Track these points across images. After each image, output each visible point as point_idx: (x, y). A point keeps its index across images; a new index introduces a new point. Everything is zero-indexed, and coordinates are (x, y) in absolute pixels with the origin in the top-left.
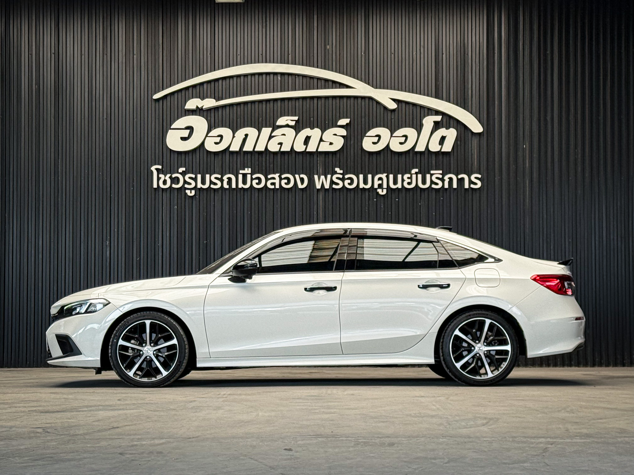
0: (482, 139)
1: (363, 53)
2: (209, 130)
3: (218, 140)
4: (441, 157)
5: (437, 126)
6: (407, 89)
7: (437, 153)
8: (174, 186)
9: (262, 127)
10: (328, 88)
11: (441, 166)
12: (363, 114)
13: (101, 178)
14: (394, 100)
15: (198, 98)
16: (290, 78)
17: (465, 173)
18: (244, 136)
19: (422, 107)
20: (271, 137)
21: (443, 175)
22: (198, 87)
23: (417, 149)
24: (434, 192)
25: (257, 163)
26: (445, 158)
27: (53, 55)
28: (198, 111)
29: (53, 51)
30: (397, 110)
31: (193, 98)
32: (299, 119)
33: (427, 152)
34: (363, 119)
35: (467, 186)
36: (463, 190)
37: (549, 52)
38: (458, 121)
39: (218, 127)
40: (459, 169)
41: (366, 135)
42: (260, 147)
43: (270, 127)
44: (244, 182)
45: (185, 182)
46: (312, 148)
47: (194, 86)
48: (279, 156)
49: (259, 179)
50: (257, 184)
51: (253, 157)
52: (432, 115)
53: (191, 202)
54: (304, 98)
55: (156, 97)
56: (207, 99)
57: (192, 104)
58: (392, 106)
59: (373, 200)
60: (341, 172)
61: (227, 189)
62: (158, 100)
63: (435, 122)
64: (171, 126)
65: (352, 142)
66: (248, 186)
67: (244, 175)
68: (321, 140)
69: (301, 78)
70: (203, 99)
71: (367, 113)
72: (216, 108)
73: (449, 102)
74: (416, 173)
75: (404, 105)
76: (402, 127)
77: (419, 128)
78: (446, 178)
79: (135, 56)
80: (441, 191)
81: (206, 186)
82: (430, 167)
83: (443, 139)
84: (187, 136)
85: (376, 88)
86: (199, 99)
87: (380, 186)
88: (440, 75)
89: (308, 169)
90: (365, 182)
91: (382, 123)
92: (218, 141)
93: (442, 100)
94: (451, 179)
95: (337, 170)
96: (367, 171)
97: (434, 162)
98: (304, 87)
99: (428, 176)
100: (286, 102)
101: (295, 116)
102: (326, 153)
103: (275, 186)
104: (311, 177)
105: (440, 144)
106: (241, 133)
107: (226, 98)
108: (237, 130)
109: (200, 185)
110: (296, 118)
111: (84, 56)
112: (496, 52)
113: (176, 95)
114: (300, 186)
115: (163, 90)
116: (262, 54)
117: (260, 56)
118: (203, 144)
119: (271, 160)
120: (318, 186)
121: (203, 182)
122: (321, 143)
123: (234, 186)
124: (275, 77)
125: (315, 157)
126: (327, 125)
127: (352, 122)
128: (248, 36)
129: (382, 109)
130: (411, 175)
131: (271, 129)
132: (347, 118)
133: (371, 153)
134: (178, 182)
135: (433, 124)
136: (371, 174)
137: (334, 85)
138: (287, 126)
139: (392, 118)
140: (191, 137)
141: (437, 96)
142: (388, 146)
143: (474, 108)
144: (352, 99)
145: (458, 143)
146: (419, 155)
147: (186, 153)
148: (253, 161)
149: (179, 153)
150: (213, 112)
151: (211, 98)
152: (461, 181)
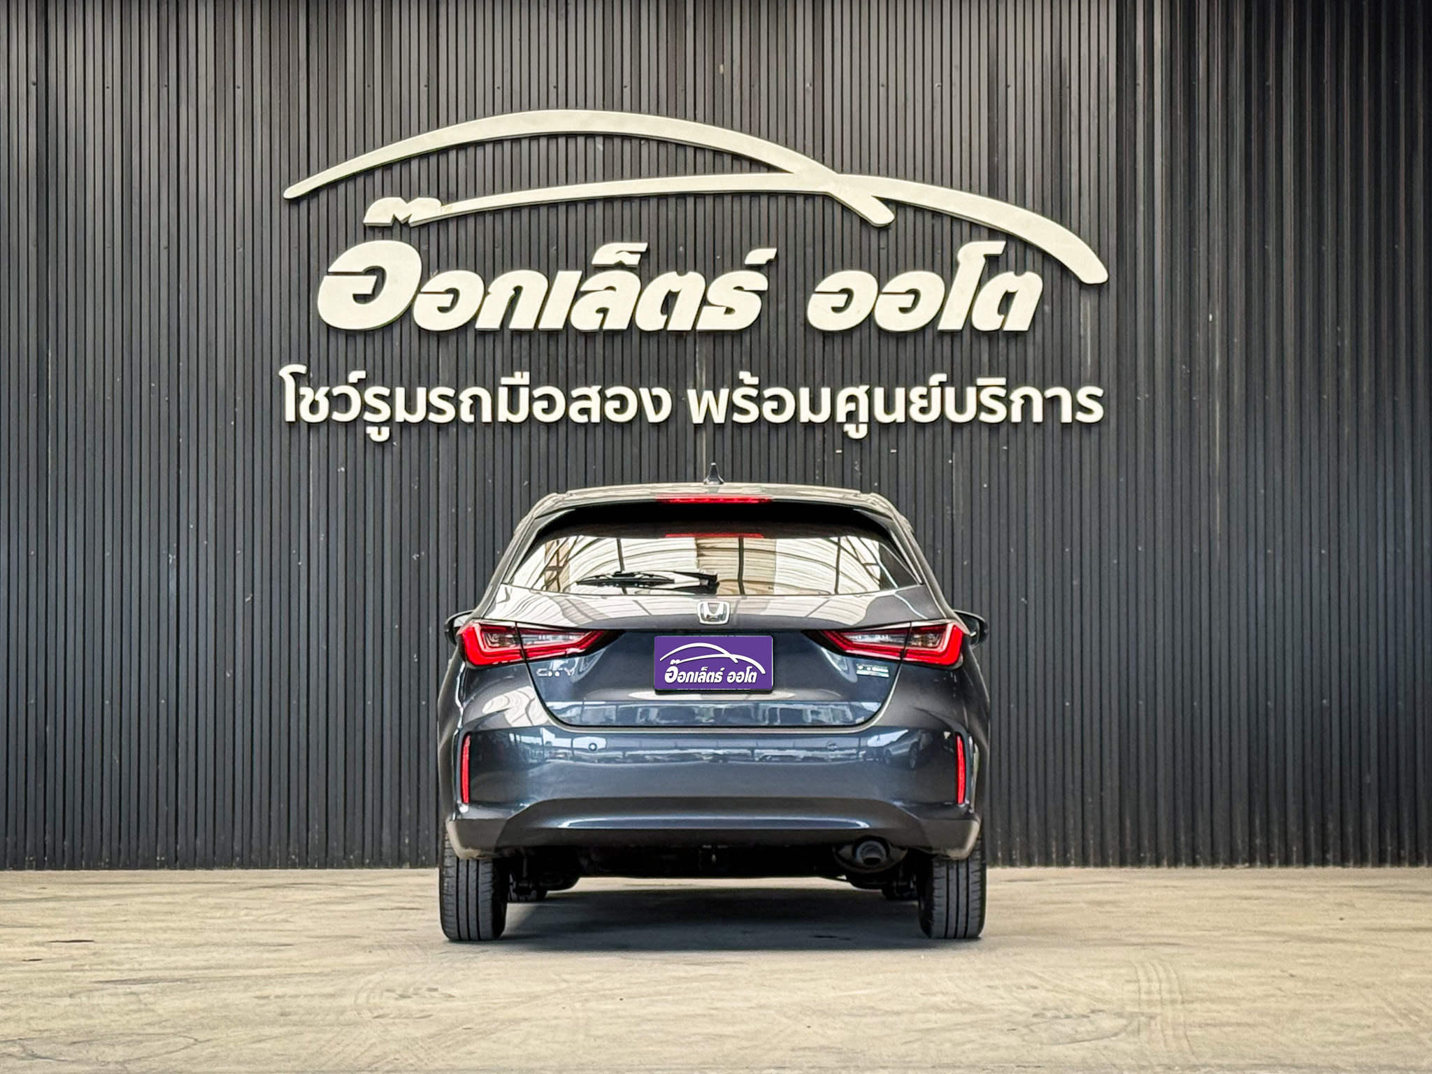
0: (1104, 298)
1: (808, 85)
2: (425, 277)
3: (447, 300)
4: (1002, 344)
5: (993, 265)
6: (919, 173)
7: (993, 336)
8: (337, 416)
9: (558, 269)
10: (723, 171)
11: (1003, 369)
12: (809, 239)
13: (154, 397)
14: (886, 202)
15: (396, 196)
16: (627, 145)
18: (513, 292)
19: (954, 219)
20: (578, 295)
21: (1008, 388)
22: (396, 169)
23: (943, 325)
24: (985, 433)
25: (544, 359)
26: (1012, 344)
27: (33, 89)
28: (397, 229)
29: (33, 78)
30: (893, 227)
31: (383, 195)
32: (648, 249)
33: (967, 335)
34: (809, 250)
35: (1066, 417)
36: (1057, 427)
37: (1271, 81)
38: (1046, 255)
39: (448, 268)
40: (1048, 375)
41: (817, 290)
42: (553, 321)
43: (576, 269)
44: (513, 407)
45: (365, 407)
46: (681, 321)
47: (387, 167)
48: (599, 339)
49: (549, 398)
50: (545, 411)
51: (535, 345)
52: (980, 239)
53: (379, 457)
54: (662, 197)
55: (292, 192)
56: (419, 200)
57: (382, 211)
58: (883, 216)
59: (834, 450)
60: (755, 381)
61: (470, 424)
62: (296, 201)
63: (988, 257)
64: (328, 266)
65: (782, 306)
66: (520, 417)
67: (513, 390)
68: (704, 301)
69: (654, 145)
70: (408, 199)
71: (819, 234)
72: (443, 222)
73: (1024, 206)
74: (942, 385)
75: (910, 214)
76: (906, 270)
77: (948, 271)
78: (1016, 396)
79: (239, 92)
80: (1003, 430)
81: (417, 417)
82: (975, 370)
83: (1008, 297)
84: (369, 291)
85: (842, 171)
86: (400, 199)
87: (851, 417)
88: (1001, 139)
89: (672, 373)
90: (815, 407)
91: (856, 260)
92: (448, 304)
93: (1006, 200)
94: (1027, 399)
95: (745, 376)
97: (985, 357)
98: (663, 168)
99: (971, 392)
100: (617, 205)
101: (640, 240)
102: (717, 336)
103: (589, 417)
104: (680, 394)
105: (1000, 312)
106: (504, 284)
108: (494, 277)
109: (401, 416)
110: (642, 247)
111: (110, 90)
112: (1140, 81)
113: (341, 188)
114: (652, 417)
115: (309, 175)
116: (557, 87)
117: (552, 91)
118: (409, 311)
119: (581, 352)
121: (410, 407)
122: (705, 309)
123: (486, 417)
124: (590, 143)
125: (690, 340)
126: (718, 265)
127: (782, 255)
128: (520, 40)
129: (857, 223)
130: (929, 388)
131: (578, 274)
132: (769, 246)
133: (827, 335)
134: (347, 408)
135: (983, 261)
136: (829, 386)
137: (737, 165)
138: (620, 266)
139: (882, 246)
140: (379, 293)
141: (993, 193)
142: (870, 317)
143: (1085, 222)
144: (782, 200)
145: (1047, 308)
146: (947, 341)
147: (366, 333)
148: (534, 354)
149: (350, 334)
150: (433, 230)
151: (429, 195)
152: (1052, 404)
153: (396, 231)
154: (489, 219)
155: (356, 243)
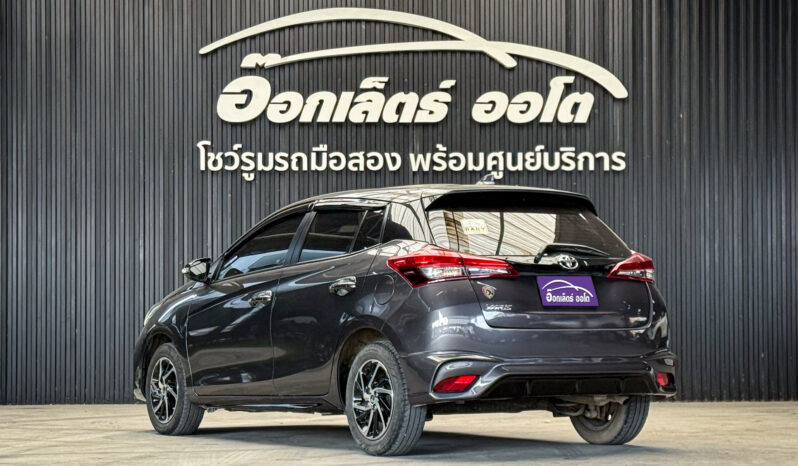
0: (626, 107)
2: (273, 95)
3: (284, 107)
4: (573, 130)
5: (568, 89)
6: (530, 41)
7: (569, 126)
8: (227, 168)
9: (342, 91)
10: (428, 40)
11: (573, 142)
12: (473, 75)
13: (132, 157)
14: (513, 56)
15: (258, 53)
16: (378, 26)
17: (604, 151)
18: (319, 103)
19: (548, 65)
20: (353, 104)
21: (577, 153)
22: (257, 39)
23: (543, 120)
24: (564, 176)
25: (335, 138)
26: (579, 130)
28: (258, 70)
30: (516, 69)
31: (251, 53)
32: (389, 81)
33: (555, 124)
34: (473, 81)
35: (606, 167)
36: (602, 173)
38: (596, 84)
39: (285, 91)
40: (597, 145)
41: (477, 101)
42: (339, 118)
43: (351, 90)
44: (319, 163)
45: (242, 163)
46: (406, 118)
47: (253, 37)
48: (364, 127)
49: (338, 158)
50: (335, 165)
51: (330, 130)
52: (561, 75)
53: (249, 188)
54: (396, 53)
55: (204, 51)
56: (269, 55)
57: (251, 60)
58: (511, 63)
60: (445, 149)
61: (295, 172)
62: (205, 56)
63: (566, 85)
64: (222, 89)
65: (458, 110)
66: (323, 168)
67: (319, 154)
68: (418, 108)
69: (392, 26)
70: (264, 54)
71: (478, 73)
72: (282, 66)
73: (584, 58)
74: (542, 151)
75: (525, 62)
76: (523, 91)
77: (545, 92)
78: (581, 157)
80: (574, 175)
81: (269, 168)
82: (559, 143)
83: (576, 106)
84: (244, 102)
85: (490, 40)
86: (259, 55)
87: (495, 168)
88: (573, 23)
89: (402, 145)
90: (476, 163)
91: (497, 87)
92: (285, 109)
93: (575, 55)
94: (586, 158)
95: (440, 146)
96: (477, 149)
97: (564, 136)
98: (396, 38)
99: (557, 155)
100: (373, 58)
101: (384, 76)
102: (425, 125)
103: (358, 168)
104: (406, 156)
105: (572, 113)
106: (314, 99)
107: (294, 53)
108: (309, 95)
109: (261, 167)
110: (386, 79)
113: (229, 49)
114: (392, 168)
115: (212, 42)
118: (264, 112)
119: (354, 134)
120: (415, 168)
121: (265, 163)
122: (419, 112)
123: (305, 168)
124: (359, 25)
125: (411, 128)
126: (425, 88)
127: (459, 85)
129: (497, 66)
130: (535, 153)
131: (352, 93)
132: (451, 78)
133: (483, 125)
134: (232, 163)
135: (563, 87)
136: (483, 151)
137: (435, 36)
138: (375, 89)
139: (511, 79)
140: (249, 104)
141: (569, 50)
142: (505, 116)
143: (616, 66)
144: (458, 55)
145: (596, 111)
146: (544, 128)
147: (242, 124)
148: (330, 135)
149: (234, 125)
150: (277, 71)
151: (274, 52)
152: (599, 161)
153: (258, 71)
154: (306, 65)
155: (236, 77)
